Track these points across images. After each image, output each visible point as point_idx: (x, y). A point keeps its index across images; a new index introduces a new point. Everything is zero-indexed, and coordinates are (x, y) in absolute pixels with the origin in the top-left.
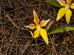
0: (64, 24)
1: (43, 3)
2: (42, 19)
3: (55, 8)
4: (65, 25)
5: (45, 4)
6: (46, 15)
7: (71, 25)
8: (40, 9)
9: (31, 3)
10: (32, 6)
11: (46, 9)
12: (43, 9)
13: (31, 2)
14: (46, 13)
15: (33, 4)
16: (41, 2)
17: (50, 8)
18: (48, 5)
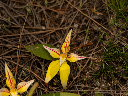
0: (60, 88)
1: (24, 53)
2: (22, 80)
3: (44, 61)
4: (61, 90)
5: (27, 54)
6: (28, 74)
7: (70, 90)
8: (19, 63)
9: (3, 54)
10: (5, 58)
11: (28, 63)
12: (24, 63)
13: (5, 52)
14: (29, 70)
15: (7, 55)
16: (21, 52)
17: (36, 61)
18: (33, 57)
